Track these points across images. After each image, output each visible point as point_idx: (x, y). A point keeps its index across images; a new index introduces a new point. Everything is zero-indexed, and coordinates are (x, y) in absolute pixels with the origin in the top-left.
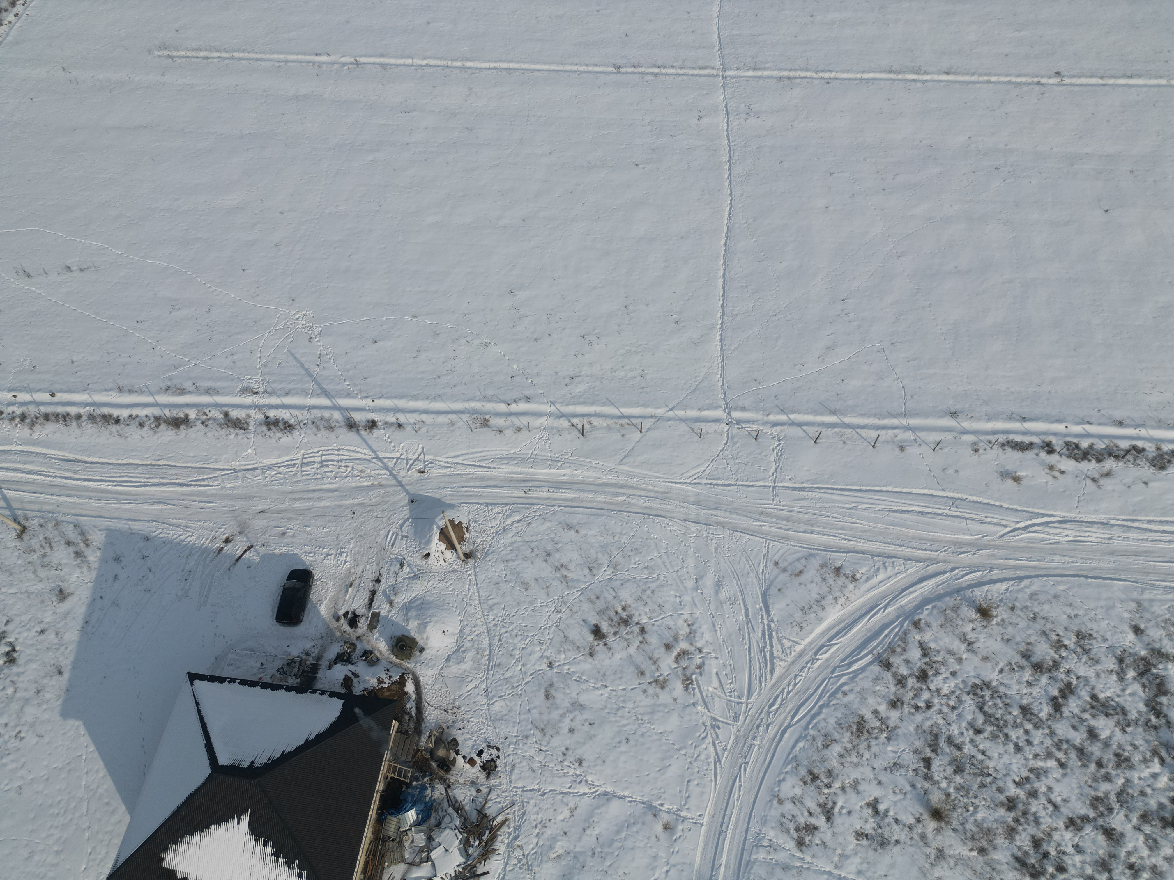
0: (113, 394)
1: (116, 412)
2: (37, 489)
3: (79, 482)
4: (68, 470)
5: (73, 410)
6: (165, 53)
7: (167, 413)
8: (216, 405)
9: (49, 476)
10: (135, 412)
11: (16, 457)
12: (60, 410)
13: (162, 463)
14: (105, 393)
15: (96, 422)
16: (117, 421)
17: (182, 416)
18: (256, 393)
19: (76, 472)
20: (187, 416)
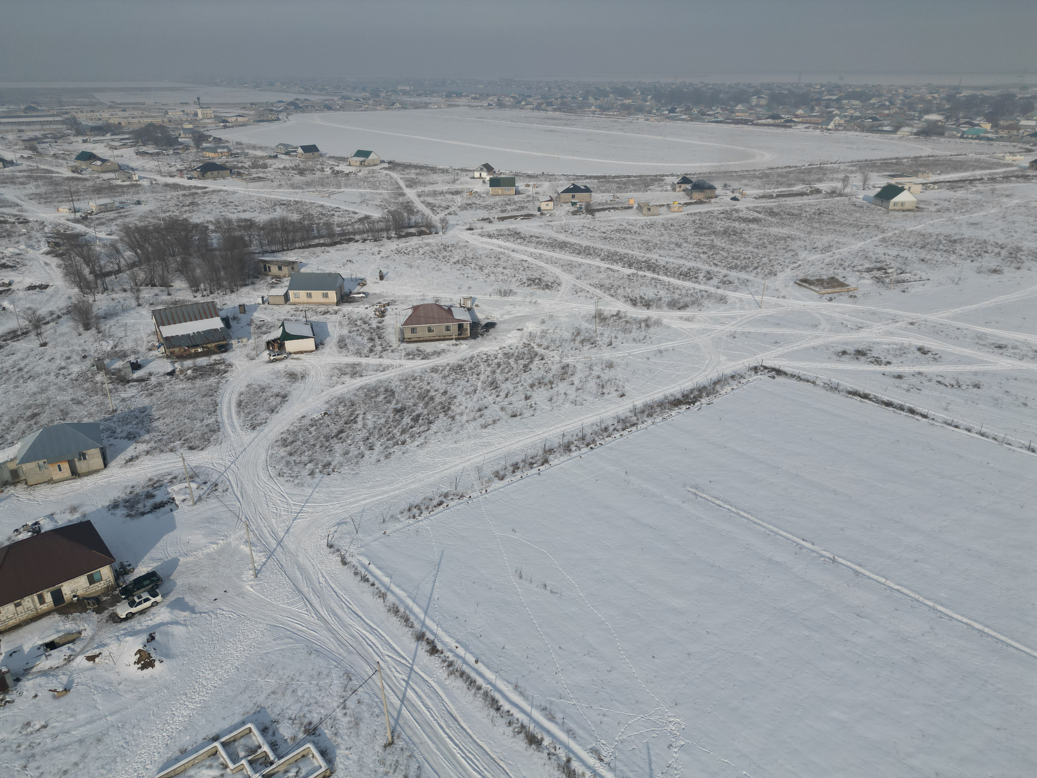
0: (510, 687)
1: (502, 702)
2: (420, 721)
3: (445, 736)
4: (446, 722)
5: (480, 681)
6: (694, 491)
7: (532, 727)
8: (567, 748)
9: (433, 717)
10: (514, 711)
11: (426, 689)
12: (473, 675)
13: (502, 764)
14: (506, 683)
15: (485, 700)
16: (498, 709)
17: (539, 737)
18: (601, 760)
19: (449, 726)
20: (542, 739)
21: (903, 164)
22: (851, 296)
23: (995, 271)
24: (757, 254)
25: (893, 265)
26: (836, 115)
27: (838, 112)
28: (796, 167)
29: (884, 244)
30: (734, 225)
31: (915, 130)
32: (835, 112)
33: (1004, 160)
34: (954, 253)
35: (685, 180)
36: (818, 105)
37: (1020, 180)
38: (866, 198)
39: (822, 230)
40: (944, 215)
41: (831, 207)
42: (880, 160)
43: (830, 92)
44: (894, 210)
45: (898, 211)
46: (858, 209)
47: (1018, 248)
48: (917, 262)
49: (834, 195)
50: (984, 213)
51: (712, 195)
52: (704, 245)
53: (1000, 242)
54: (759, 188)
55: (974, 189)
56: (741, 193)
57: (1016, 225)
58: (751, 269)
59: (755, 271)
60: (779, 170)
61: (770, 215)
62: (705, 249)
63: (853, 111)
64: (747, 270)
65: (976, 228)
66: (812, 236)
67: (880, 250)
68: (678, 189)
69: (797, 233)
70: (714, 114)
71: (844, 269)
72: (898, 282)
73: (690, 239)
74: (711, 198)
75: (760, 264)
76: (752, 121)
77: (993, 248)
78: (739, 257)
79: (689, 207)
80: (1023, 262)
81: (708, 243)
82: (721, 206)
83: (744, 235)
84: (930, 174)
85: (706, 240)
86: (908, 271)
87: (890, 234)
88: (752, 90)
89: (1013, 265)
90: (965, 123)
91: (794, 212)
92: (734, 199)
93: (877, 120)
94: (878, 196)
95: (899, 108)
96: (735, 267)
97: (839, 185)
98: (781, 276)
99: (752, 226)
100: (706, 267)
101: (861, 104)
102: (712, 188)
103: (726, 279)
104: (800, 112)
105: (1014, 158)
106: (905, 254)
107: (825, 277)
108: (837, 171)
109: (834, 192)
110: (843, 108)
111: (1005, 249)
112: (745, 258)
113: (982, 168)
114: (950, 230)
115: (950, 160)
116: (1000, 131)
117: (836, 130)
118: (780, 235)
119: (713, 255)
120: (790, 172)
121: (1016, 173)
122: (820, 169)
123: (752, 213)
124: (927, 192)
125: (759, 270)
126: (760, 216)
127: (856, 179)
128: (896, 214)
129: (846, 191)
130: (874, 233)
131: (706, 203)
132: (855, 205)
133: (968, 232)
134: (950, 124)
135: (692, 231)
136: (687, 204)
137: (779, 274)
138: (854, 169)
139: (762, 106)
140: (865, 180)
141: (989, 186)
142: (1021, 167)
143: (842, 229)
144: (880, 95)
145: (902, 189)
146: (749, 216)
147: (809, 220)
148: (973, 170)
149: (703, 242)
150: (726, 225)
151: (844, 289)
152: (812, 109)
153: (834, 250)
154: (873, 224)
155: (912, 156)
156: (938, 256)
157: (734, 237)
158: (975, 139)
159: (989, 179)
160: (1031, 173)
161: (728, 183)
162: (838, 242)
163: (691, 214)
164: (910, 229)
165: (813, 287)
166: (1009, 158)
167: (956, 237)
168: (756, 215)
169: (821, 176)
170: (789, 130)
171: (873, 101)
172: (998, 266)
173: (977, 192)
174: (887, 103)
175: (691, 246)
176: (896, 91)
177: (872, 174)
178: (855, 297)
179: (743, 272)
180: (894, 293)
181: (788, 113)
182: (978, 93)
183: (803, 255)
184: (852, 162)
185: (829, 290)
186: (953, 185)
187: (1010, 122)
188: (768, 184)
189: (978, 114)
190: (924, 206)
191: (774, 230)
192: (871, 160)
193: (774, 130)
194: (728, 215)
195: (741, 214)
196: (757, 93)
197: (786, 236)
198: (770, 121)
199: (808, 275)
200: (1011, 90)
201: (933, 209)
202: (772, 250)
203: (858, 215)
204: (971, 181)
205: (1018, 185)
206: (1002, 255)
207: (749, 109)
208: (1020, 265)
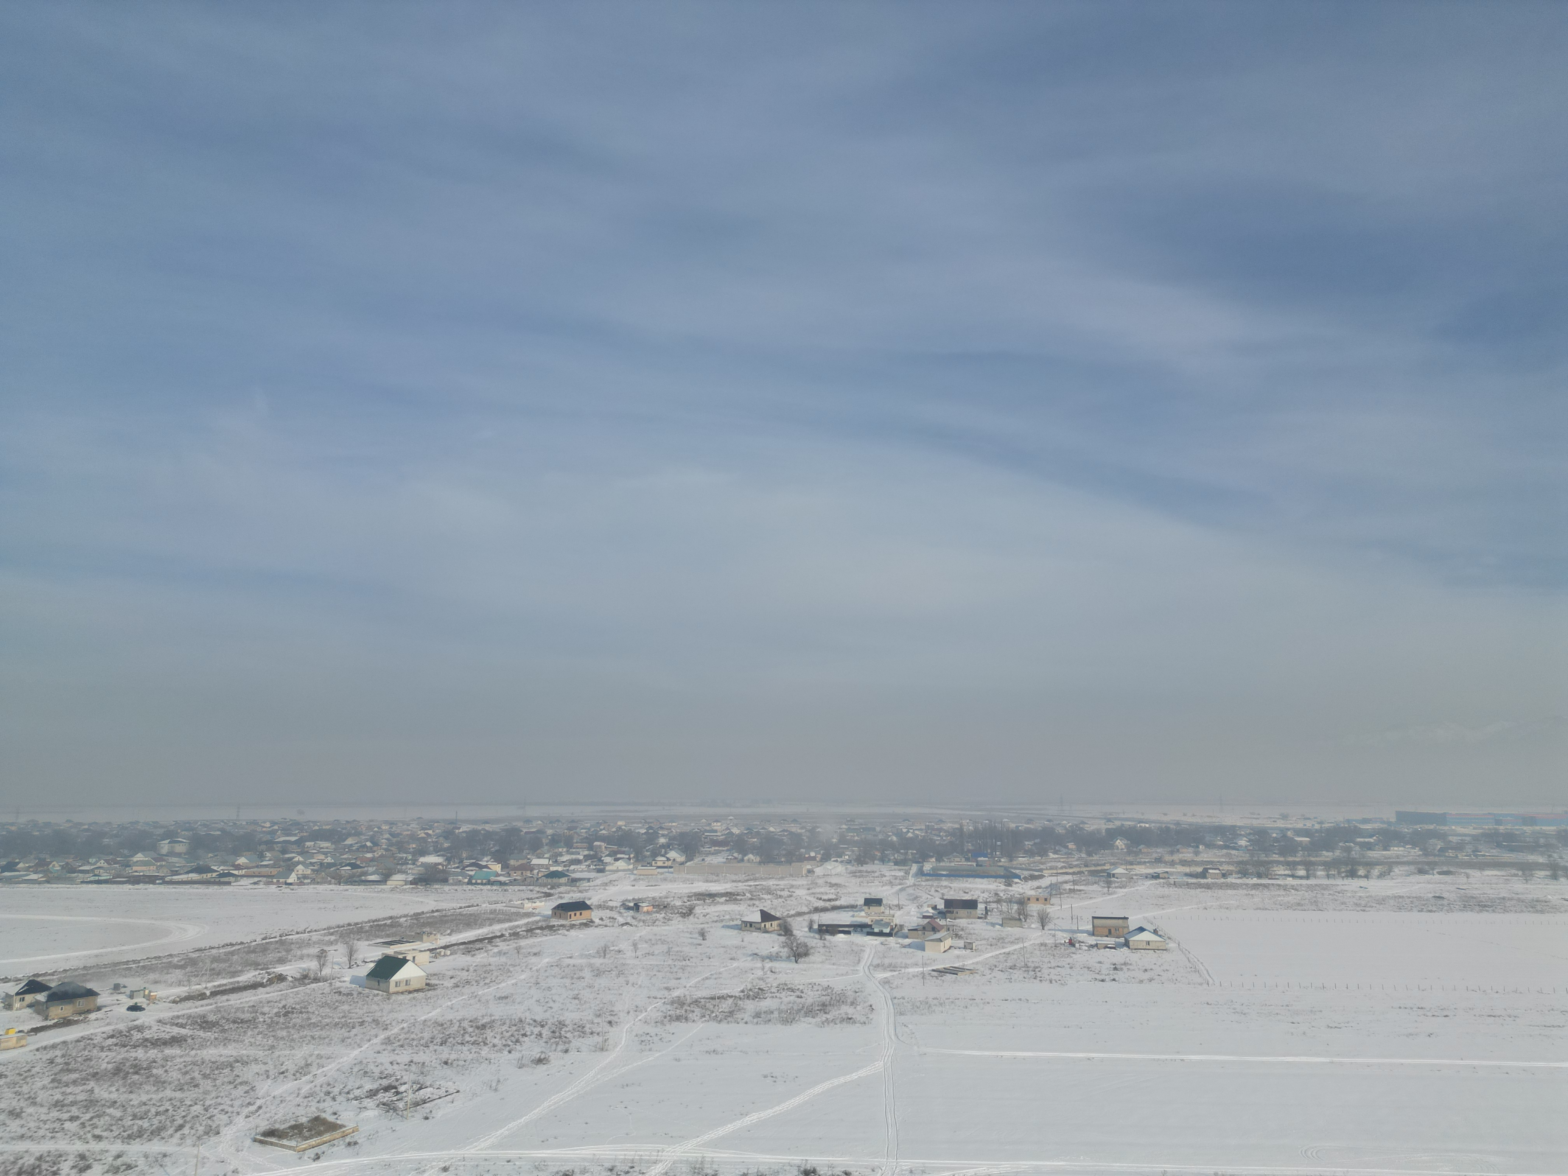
21: (400, 925)
22: (349, 1144)
23: (540, 1061)
24: (182, 1101)
25: (405, 1079)
26: (299, 863)
27: (301, 859)
28: (242, 943)
29: (389, 1048)
30: (134, 1055)
31: (410, 878)
32: (296, 859)
33: (523, 908)
34: (485, 1044)
35: (33, 986)
36: (270, 849)
37: (546, 932)
38: (354, 980)
39: (293, 1040)
40: (464, 990)
41: (303, 1001)
42: (369, 922)
43: (287, 831)
44: (397, 993)
45: (402, 993)
46: (344, 998)
47: (560, 1023)
48: (439, 1067)
49: (307, 981)
50: (514, 981)
51: (91, 1007)
52: (73, 1103)
53: (538, 1019)
54: (180, 983)
55: (496, 950)
56: (148, 997)
57: (554, 991)
58: (171, 1131)
59: (178, 1134)
60: (214, 951)
61: (202, 1028)
62: (74, 1111)
63: (322, 857)
64: (163, 1134)
65: (506, 1004)
66: (277, 1053)
67: (385, 1058)
68: (17, 1005)
69: (252, 1052)
70: (93, 870)
71: (334, 1099)
72: (416, 1104)
73: (42, 1096)
74: (89, 1011)
75: (188, 1118)
76: (162, 878)
77: (532, 1028)
78: (147, 1113)
79: (41, 1035)
80: (570, 1042)
81: (81, 1097)
82: (108, 1024)
83: (155, 1071)
84: (439, 936)
85: (79, 1093)
86: (428, 1084)
87: (396, 1030)
88: (161, 831)
89: (561, 1047)
90: (472, 865)
91: (242, 1016)
92: (135, 1008)
93: (359, 867)
94: (373, 974)
95: (384, 849)
96: (140, 1134)
97: (312, 965)
98: (228, 1133)
99: (168, 1051)
100: (79, 1147)
101: (333, 846)
102: (91, 993)
103: (119, 1161)
104: (242, 861)
105: (534, 905)
106: (421, 1057)
107: (304, 1120)
108: (308, 944)
109: (305, 977)
110: (307, 852)
111: (547, 1027)
112: (157, 1114)
113: (500, 921)
114: (475, 1011)
115: (460, 914)
116: (512, 873)
117: (301, 884)
118: (222, 1059)
119: (91, 1119)
120: (232, 953)
121: (540, 924)
122: (282, 943)
123: (168, 1028)
124: (437, 961)
125: (186, 1130)
126: (183, 1031)
127: (337, 954)
128: (401, 997)
129: (323, 973)
130: (373, 1032)
131: (76, 1022)
132: (340, 992)
133: (498, 1011)
134: (453, 867)
135: (46, 1081)
136: (36, 1030)
137: (224, 1131)
138: (333, 938)
139: (179, 855)
140: (351, 954)
141: (513, 944)
142: (544, 916)
143: (323, 1033)
144: (358, 834)
145: (404, 961)
146: (163, 1035)
147: (269, 1026)
148: (491, 925)
149: (71, 1098)
150: (120, 1057)
151: (337, 1134)
152: (261, 856)
153: (314, 1070)
154: (369, 1019)
155: (412, 913)
156: (465, 1053)
157: (136, 1077)
158: (485, 884)
159: (510, 935)
160: (555, 922)
161: (122, 981)
162: (319, 1057)
163: (45, 1048)
164: (423, 1018)
165: (285, 1142)
166: (528, 906)
167: (484, 1021)
168: (176, 1031)
169: (284, 953)
170: (227, 889)
171: (349, 841)
172: (542, 1052)
173: (500, 953)
174: (369, 844)
175: (44, 1110)
176: (379, 828)
177: (359, 943)
178: (356, 1143)
179: (155, 1140)
180: (413, 1123)
181: (223, 863)
182: (480, 828)
183: (263, 1087)
184: (329, 928)
185: (312, 1142)
186: (469, 947)
187: (521, 862)
188: (197, 976)
189: (484, 853)
190: (437, 982)
191: (211, 1053)
192: (357, 924)
193: (201, 889)
194: (122, 1038)
195: (147, 1034)
196: (171, 835)
197: (232, 1059)
198: (194, 876)
199: (275, 1122)
200: (514, 824)
201: (449, 983)
202: (209, 1088)
203: (346, 1007)
204: (490, 940)
205: (544, 938)
206: (544, 1036)
207: (157, 860)
208: (567, 1045)
